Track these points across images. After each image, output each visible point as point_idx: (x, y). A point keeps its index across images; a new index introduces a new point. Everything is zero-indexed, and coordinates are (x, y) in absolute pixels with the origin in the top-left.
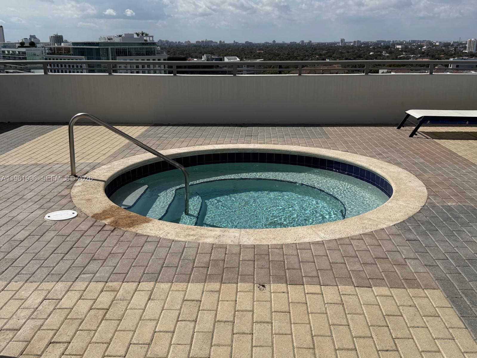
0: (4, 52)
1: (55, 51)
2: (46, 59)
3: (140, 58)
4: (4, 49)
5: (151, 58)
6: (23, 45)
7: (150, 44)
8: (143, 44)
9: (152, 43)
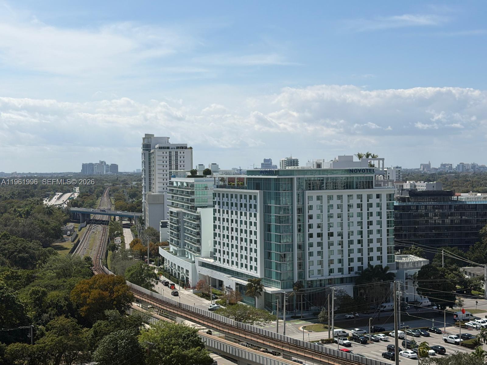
0: (172, 183)
1: (227, 183)
2: (214, 195)
3: (345, 193)
4: (173, 179)
5: (365, 192)
6: (194, 174)
7: (363, 171)
8: (351, 171)
9: (367, 170)
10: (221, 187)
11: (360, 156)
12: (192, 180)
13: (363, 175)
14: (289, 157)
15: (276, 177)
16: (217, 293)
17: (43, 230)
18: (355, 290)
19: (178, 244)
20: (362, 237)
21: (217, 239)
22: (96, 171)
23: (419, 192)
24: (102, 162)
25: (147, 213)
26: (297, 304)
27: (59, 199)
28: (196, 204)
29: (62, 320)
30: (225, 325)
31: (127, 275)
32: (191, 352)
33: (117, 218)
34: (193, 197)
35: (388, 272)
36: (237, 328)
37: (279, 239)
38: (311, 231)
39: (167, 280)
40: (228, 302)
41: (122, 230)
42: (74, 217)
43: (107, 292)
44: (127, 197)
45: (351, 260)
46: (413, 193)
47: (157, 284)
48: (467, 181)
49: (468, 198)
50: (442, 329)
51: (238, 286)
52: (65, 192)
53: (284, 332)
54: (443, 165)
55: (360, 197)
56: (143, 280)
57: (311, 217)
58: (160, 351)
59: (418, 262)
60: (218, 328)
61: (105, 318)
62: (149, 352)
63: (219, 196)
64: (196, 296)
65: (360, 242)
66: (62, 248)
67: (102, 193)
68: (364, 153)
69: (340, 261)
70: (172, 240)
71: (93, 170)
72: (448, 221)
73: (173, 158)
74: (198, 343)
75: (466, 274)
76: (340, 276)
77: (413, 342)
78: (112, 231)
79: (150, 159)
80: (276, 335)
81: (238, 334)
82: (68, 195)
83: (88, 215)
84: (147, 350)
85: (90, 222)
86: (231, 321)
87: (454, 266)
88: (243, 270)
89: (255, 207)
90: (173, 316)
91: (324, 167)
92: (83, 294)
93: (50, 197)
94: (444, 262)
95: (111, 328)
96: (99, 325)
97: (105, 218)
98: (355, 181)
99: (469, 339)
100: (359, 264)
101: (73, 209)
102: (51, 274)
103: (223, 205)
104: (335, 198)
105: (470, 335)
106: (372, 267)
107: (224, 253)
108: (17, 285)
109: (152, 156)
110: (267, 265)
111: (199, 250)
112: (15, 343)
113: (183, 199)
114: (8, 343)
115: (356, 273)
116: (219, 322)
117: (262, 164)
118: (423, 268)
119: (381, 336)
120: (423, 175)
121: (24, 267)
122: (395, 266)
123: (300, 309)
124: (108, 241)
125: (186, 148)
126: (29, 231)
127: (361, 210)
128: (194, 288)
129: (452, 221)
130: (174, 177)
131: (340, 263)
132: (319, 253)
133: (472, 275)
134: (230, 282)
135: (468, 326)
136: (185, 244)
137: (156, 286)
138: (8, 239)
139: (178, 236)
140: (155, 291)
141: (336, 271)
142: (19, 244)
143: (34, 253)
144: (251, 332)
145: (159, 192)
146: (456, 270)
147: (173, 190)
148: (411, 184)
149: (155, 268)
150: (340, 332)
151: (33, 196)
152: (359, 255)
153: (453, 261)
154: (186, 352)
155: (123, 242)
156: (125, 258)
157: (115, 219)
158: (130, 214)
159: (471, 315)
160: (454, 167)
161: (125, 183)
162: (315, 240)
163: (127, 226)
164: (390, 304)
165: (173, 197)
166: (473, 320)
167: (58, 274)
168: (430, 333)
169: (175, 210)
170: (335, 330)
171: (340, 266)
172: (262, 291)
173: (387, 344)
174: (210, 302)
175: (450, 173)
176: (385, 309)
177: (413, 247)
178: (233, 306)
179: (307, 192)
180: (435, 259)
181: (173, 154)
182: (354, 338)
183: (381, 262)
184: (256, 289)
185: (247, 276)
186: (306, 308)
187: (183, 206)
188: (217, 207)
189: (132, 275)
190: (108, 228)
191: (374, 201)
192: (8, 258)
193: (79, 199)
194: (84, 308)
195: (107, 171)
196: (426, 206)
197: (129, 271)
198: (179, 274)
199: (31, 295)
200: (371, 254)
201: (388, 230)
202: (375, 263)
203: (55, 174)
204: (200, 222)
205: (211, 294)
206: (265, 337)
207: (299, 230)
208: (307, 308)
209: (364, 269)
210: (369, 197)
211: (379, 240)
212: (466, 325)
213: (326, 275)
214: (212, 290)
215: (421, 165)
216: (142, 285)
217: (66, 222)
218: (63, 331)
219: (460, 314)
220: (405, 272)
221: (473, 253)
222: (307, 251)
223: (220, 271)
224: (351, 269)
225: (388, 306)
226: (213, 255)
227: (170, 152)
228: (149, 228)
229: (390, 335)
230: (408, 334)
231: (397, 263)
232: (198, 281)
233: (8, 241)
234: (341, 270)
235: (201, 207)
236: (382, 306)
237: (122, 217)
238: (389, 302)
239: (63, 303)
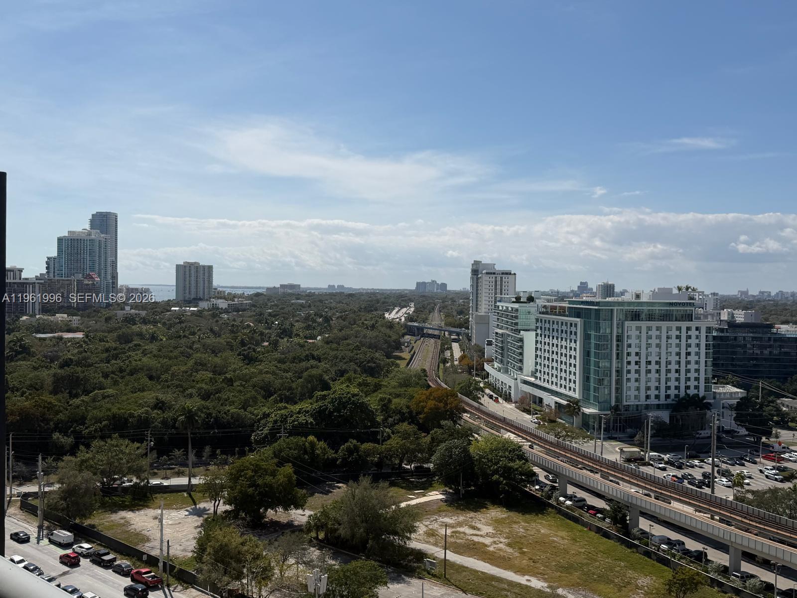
0: (498, 307)
1: (549, 310)
2: (537, 320)
3: (664, 325)
4: (498, 304)
5: (684, 325)
6: (518, 300)
7: (683, 304)
8: (671, 304)
9: (687, 303)
10: (543, 313)
11: (679, 289)
12: (516, 306)
13: (683, 308)
14: (605, 282)
15: (596, 308)
16: (537, 409)
17: (386, 342)
18: (671, 418)
19: (502, 362)
20: (679, 367)
21: (539, 360)
22: (428, 289)
23: (738, 323)
24: (433, 281)
25: (474, 331)
26: (614, 426)
27: (397, 313)
28: (519, 327)
29: (404, 426)
30: (546, 441)
31: (457, 388)
32: (517, 464)
33: (447, 333)
34: (517, 321)
35: (705, 401)
36: (557, 445)
37: (597, 364)
38: (629, 359)
39: (492, 393)
40: (547, 418)
41: (451, 344)
42: (411, 331)
43: (442, 404)
44: (455, 314)
45: (668, 388)
46: (733, 324)
47: (483, 397)
48: (787, 310)
49: (788, 331)
50: (758, 460)
51: (557, 405)
52: (402, 307)
53: (602, 452)
54: (762, 293)
55: (679, 329)
56: (471, 392)
57: (629, 346)
58: (489, 461)
59: (735, 393)
60: (540, 444)
61: (440, 427)
62: (479, 460)
63: (541, 322)
64: (518, 411)
65: (677, 371)
66: (400, 358)
67: (433, 309)
68: (684, 285)
69: (657, 388)
70: (496, 358)
71: (425, 288)
72: (766, 352)
73: (499, 283)
74: (522, 457)
75: (783, 406)
76: (656, 402)
77: (728, 471)
78: (442, 345)
79: (477, 283)
80: (595, 456)
81: (559, 451)
82: (404, 310)
83: (422, 329)
84: (477, 459)
85: (424, 335)
86: (552, 438)
87: (771, 399)
88: (562, 391)
89: (576, 334)
90: (498, 429)
91: (644, 299)
92: (422, 404)
93: (389, 311)
94: (762, 393)
95: (446, 436)
96: (436, 432)
97: (436, 333)
98: (674, 313)
99: (785, 471)
100: (676, 392)
101: (410, 324)
102: (394, 383)
103: (545, 330)
104: (654, 329)
105: (786, 468)
106: (688, 395)
107: (544, 373)
108: (367, 391)
109: (480, 281)
110: (586, 388)
111: (521, 369)
112: (367, 442)
113: (507, 322)
114: (362, 443)
115: (673, 400)
116: (541, 438)
117: (578, 287)
118: (741, 399)
119: (696, 462)
120: (740, 302)
121: (372, 375)
122: (712, 397)
123: (617, 430)
124: (440, 354)
125: (510, 274)
126: (375, 343)
127: (680, 341)
128: (515, 402)
129: (770, 352)
130: (500, 301)
131: (657, 390)
132: (637, 380)
133: (790, 408)
134: (550, 400)
135: (783, 458)
136: (508, 362)
137: (482, 398)
138: (359, 350)
139: (502, 354)
140: (482, 405)
141: (653, 397)
142: (368, 355)
143: (380, 364)
144: (571, 451)
145: (485, 312)
146: (772, 402)
147: (498, 313)
148: (728, 312)
149: (480, 382)
150: (655, 455)
151: (376, 310)
152: (677, 384)
153: (771, 393)
154: (511, 464)
155: (452, 355)
156: (455, 372)
157: (444, 334)
158: (458, 330)
159: (788, 448)
160: (773, 294)
161: (453, 301)
162: (633, 367)
163: (455, 341)
164: (706, 432)
165: (498, 319)
166: (790, 452)
167: (400, 383)
168: (745, 462)
169: (500, 331)
170: (651, 454)
171: (657, 392)
172: (580, 411)
173: (702, 470)
174: (530, 417)
175: (769, 300)
176: (701, 436)
177: (730, 376)
178: (553, 424)
179: (626, 322)
180: (753, 390)
181: (498, 279)
182: (669, 463)
183: (698, 391)
184: (575, 409)
185: (566, 396)
186: (622, 430)
187: (507, 328)
188: (539, 331)
189: (461, 387)
190: (439, 342)
191: (693, 333)
192: (359, 366)
193: (415, 314)
194: (422, 416)
195: (437, 289)
196: (744, 337)
197: (459, 384)
198: (502, 388)
199: (379, 401)
200: (689, 383)
201: (706, 361)
202: (692, 392)
203: (393, 290)
204: (523, 343)
205: (532, 410)
206: (585, 456)
207: (617, 358)
208: (624, 430)
209: (681, 397)
210: (688, 329)
211: (697, 371)
212: (782, 457)
213: (643, 401)
214: (533, 406)
215: (739, 291)
216: (470, 397)
217: (403, 335)
218: (406, 436)
219: (776, 446)
220: (722, 402)
221: (791, 385)
222: (625, 378)
223: (541, 389)
224: (667, 397)
225: (704, 433)
226: (533, 374)
227: (496, 277)
228: (475, 344)
229: (705, 462)
230: (723, 462)
231: (715, 393)
232: (520, 396)
233: (359, 352)
234: (657, 397)
235: (524, 330)
236: (698, 434)
237: (451, 333)
238: (705, 429)
239: (405, 410)
